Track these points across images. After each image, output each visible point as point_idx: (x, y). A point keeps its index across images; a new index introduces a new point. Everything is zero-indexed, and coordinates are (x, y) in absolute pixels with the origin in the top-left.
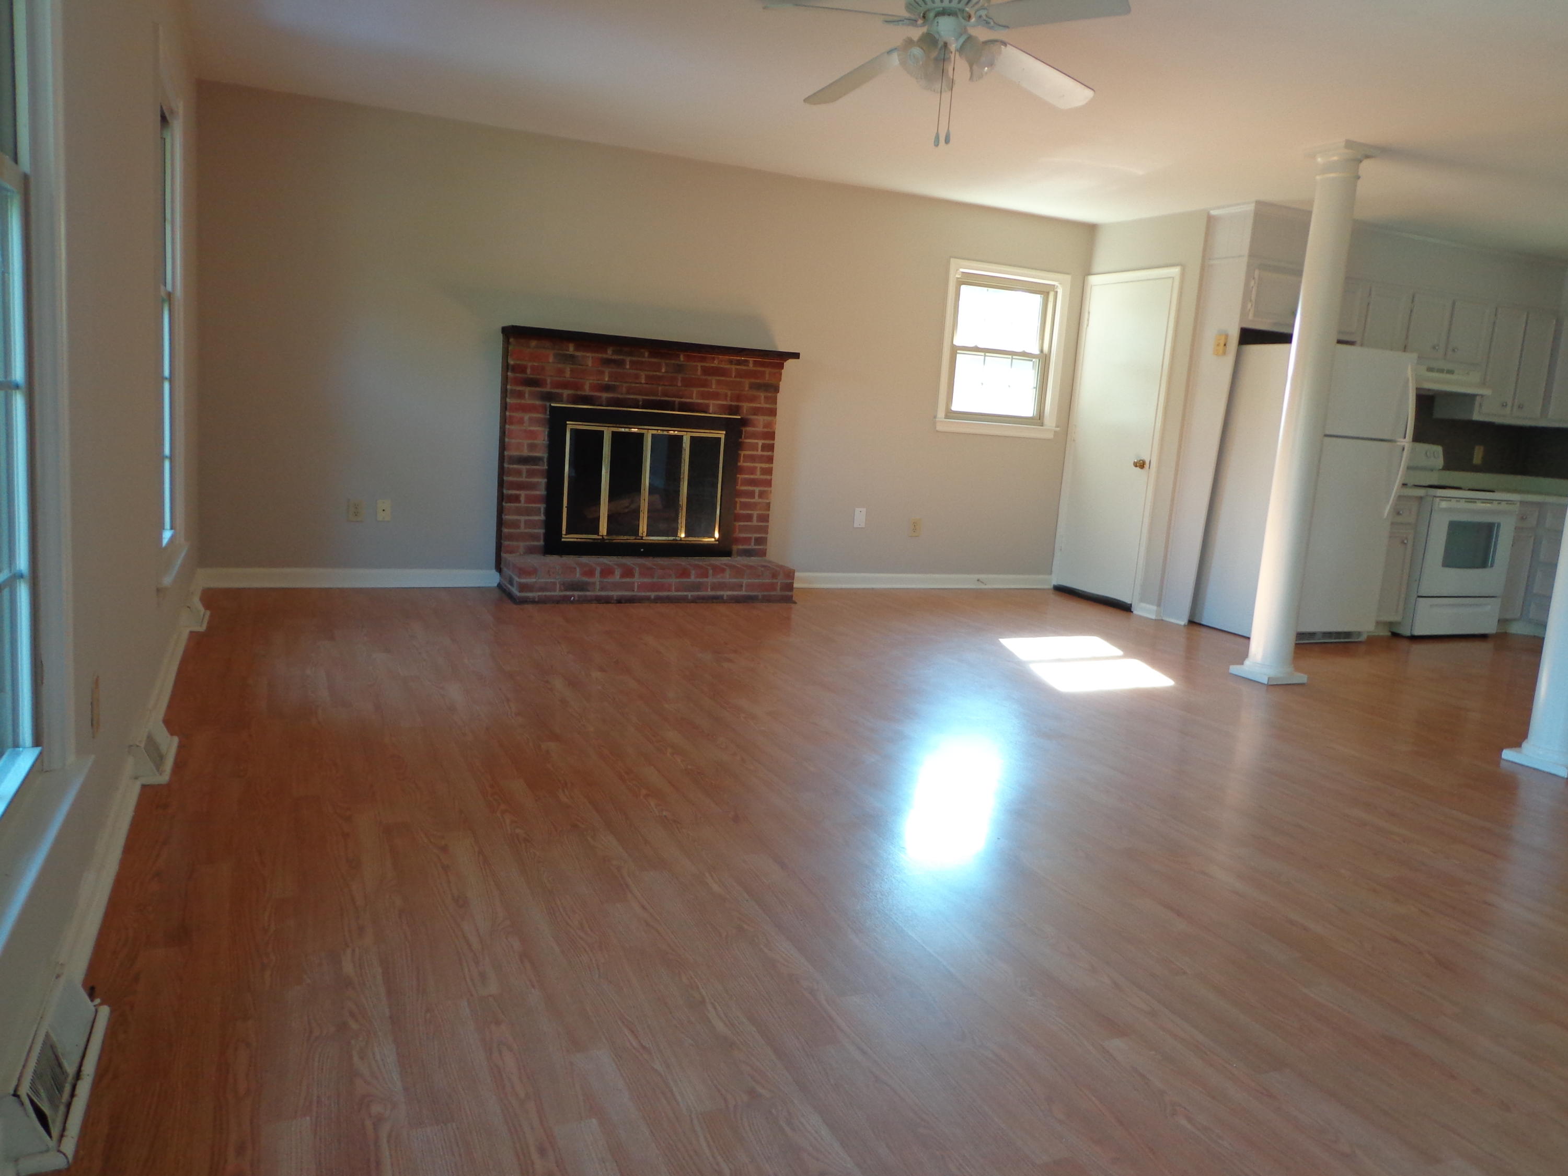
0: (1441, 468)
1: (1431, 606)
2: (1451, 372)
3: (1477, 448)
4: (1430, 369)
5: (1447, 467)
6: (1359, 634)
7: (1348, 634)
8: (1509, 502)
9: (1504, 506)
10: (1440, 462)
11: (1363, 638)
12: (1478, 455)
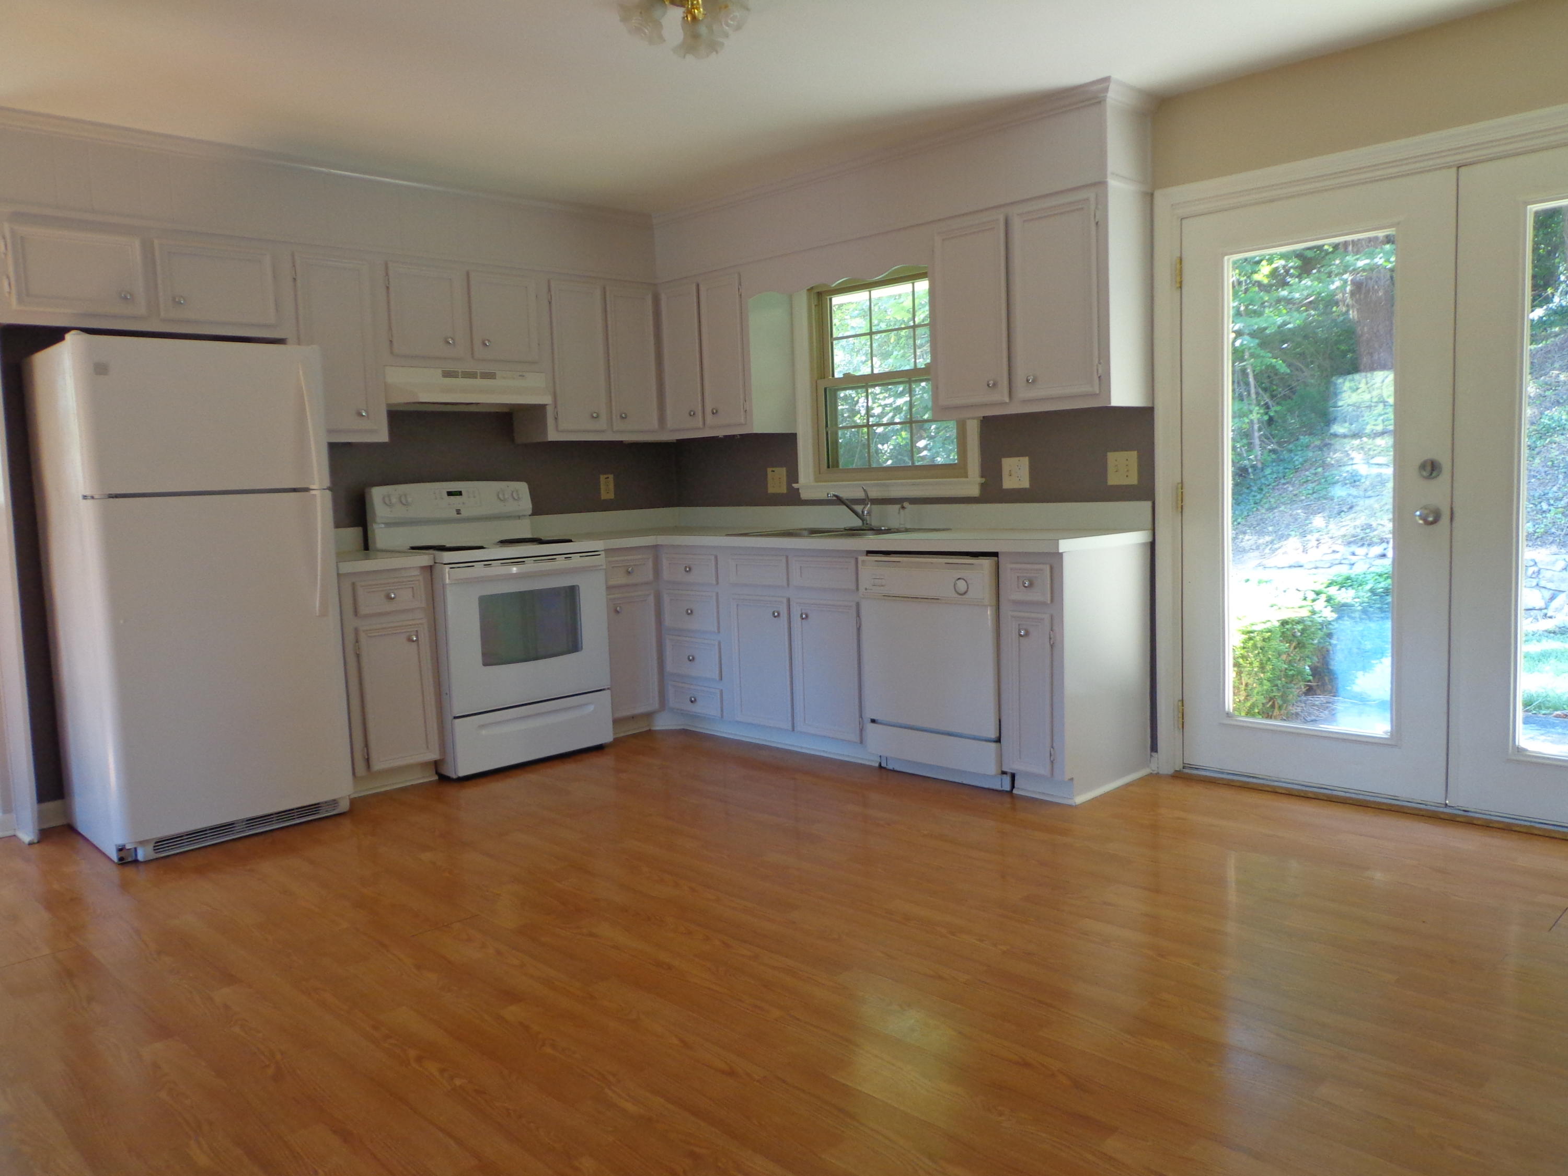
0: (530, 512)
1: (482, 727)
2: (490, 376)
3: (602, 477)
4: (447, 374)
5: (538, 510)
6: (334, 802)
7: (315, 808)
8: (593, 553)
9: (576, 561)
10: (526, 504)
11: (344, 806)
12: (607, 487)
